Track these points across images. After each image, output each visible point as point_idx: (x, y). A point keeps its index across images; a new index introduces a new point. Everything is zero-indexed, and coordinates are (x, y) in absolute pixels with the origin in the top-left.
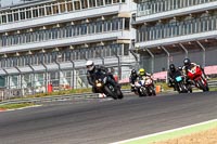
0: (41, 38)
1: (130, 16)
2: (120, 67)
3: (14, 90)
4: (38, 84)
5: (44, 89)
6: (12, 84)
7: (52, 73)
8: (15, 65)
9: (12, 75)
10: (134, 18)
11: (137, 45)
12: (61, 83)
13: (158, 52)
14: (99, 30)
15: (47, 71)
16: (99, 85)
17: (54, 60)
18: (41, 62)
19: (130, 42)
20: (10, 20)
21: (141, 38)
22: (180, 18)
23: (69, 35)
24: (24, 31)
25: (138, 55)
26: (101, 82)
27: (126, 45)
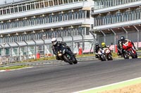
0: (32, 23)
1: (90, 9)
2: (83, 42)
3: (15, 57)
4: (30, 53)
5: (34, 56)
6: (13, 53)
7: (40, 46)
8: (15, 41)
9: (14, 47)
10: (93, 11)
11: (95, 28)
12: (45, 53)
13: (109, 32)
14: (70, 18)
15: (36, 45)
16: (60, 55)
17: (41, 38)
18: (32, 39)
19: (90, 26)
20: (12, 12)
21: (97, 24)
22: (123, 11)
23: (50, 22)
24: (21, 19)
25: (95, 35)
26: (62, 53)
27: (88, 28)
